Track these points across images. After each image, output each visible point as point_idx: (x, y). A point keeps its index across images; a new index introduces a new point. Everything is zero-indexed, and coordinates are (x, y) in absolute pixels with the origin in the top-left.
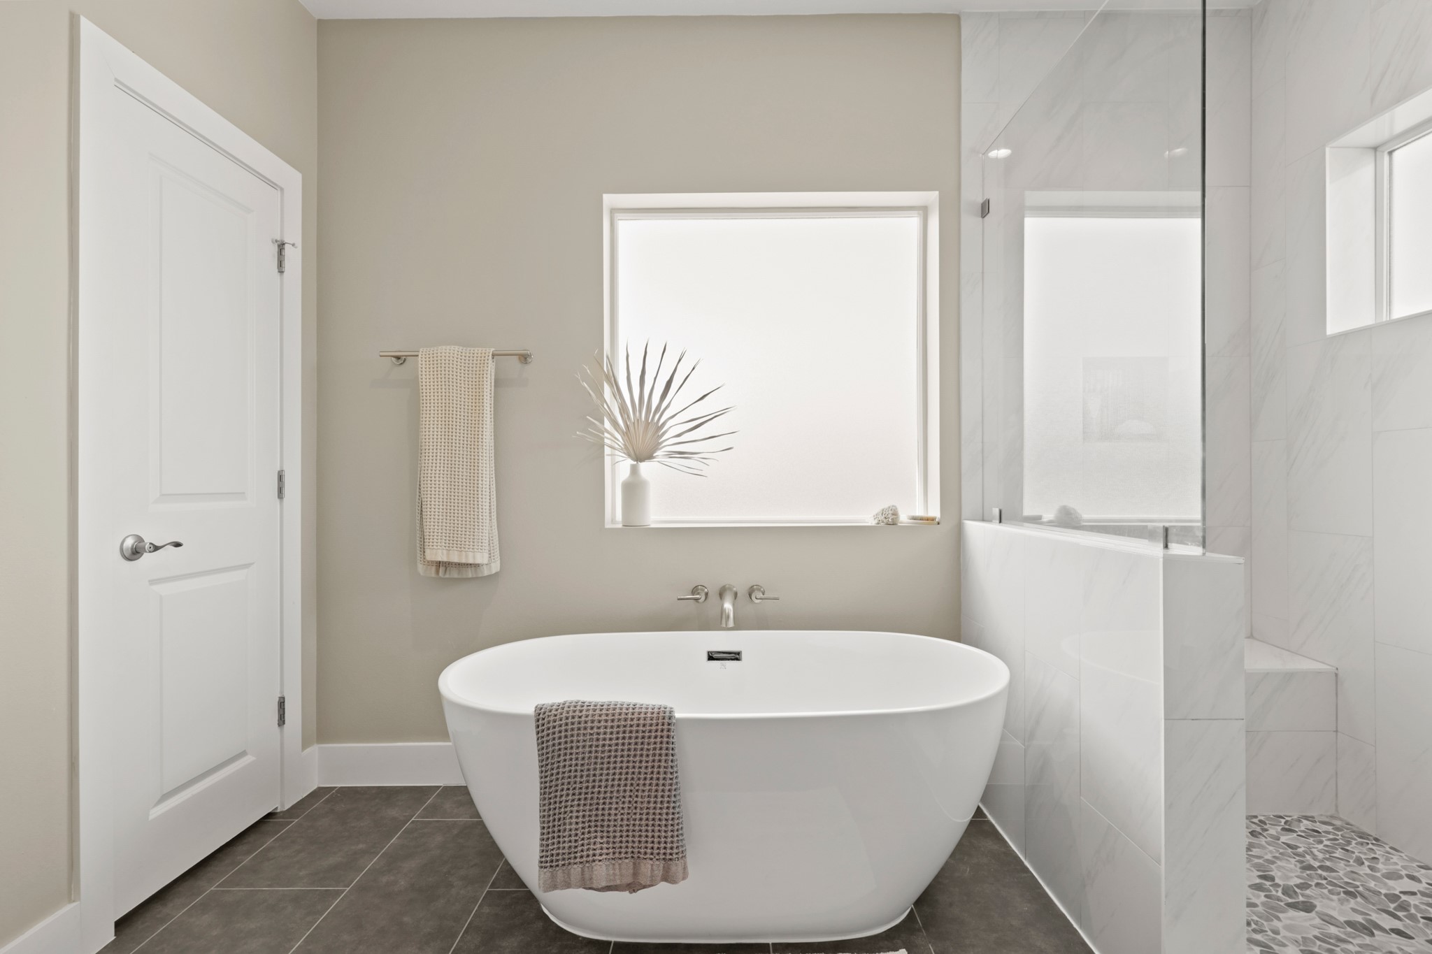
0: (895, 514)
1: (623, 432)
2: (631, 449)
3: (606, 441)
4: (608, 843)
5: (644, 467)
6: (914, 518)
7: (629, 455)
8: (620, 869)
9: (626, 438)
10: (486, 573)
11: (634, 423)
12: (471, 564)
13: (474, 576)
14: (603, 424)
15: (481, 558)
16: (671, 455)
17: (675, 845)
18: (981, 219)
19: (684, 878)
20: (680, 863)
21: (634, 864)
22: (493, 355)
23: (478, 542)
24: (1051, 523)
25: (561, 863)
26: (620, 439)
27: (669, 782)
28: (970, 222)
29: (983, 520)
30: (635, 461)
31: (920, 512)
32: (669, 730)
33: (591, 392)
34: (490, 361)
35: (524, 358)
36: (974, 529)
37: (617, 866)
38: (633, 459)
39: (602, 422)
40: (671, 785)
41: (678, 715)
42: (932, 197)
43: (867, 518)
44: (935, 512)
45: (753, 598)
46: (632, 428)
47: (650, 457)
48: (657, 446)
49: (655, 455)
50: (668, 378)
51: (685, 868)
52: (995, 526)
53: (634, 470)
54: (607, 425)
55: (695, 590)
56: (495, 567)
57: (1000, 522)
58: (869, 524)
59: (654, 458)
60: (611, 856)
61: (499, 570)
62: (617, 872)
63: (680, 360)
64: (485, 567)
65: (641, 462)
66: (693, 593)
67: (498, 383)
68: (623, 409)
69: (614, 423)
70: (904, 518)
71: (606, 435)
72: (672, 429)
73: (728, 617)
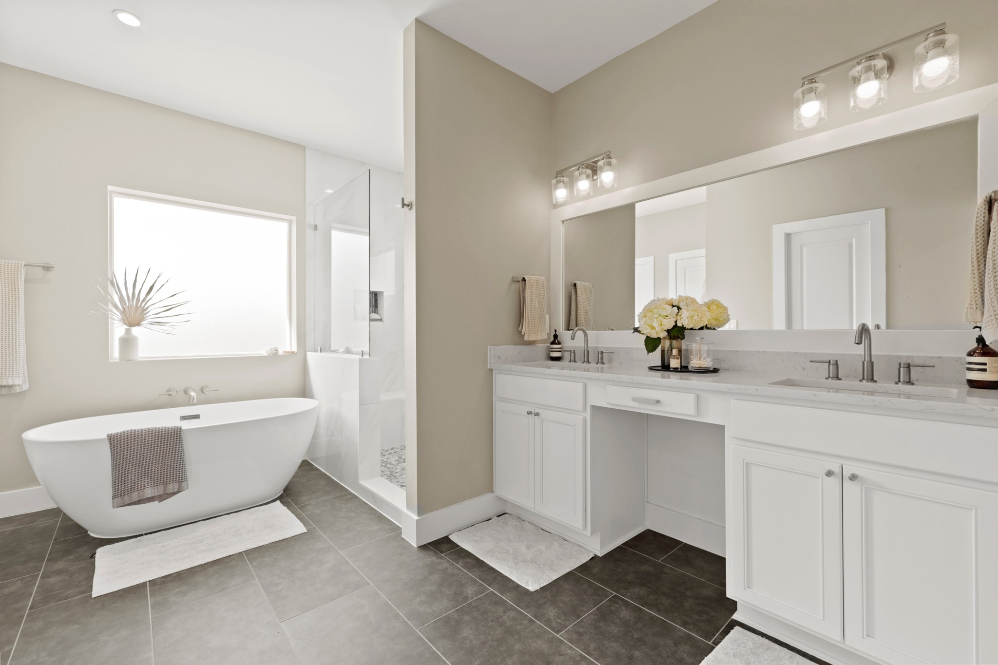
0: (276, 350)
1: (121, 311)
2: (126, 320)
3: (109, 315)
4: (151, 481)
5: (135, 330)
6: (285, 352)
7: (125, 324)
8: (157, 490)
9: (123, 314)
10: (18, 390)
11: (128, 307)
12: (5, 386)
13: (8, 393)
14: (108, 307)
15: (17, 381)
16: (152, 323)
17: (183, 476)
18: (314, 231)
19: (187, 488)
20: (186, 483)
21: (164, 487)
22: (25, 265)
23: (16, 373)
24: (343, 352)
25: (126, 493)
26: (120, 315)
27: (180, 453)
28: (309, 233)
29: (315, 352)
30: (128, 326)
31: (288, 349)
32: (180, 433)
33: (101, 291)
34: (22, 269)
35: (47, 268)
36: (310, 355)
37: (156, 489)
38: (127, 325)
39: (107, 306)
40: (181, 454)
41: (183, 428)
42: (294, 218)
43: (264, 353)
44: (294, 349)
45: (204, 391)
46: (127, 310)
47: (139, 324)
48: (143, 319)
49: (141, 323)
50: (152, 285)
51: (187, 485)
52: (319, 353)
53: (128, 332)
54: (110, 307)
55: (169, 390)
56: (25, 387)
57: (321, 352)
58: (264, 355)
59: (141, 325)
60: (153, 485)
61: (28, 388)
62: (156, 491)
63: (159, 277)
64: (17, 387)
65: (132, 327)
66: (167, 392)
67: (27, 281)
68: (121, 299)
69: (116, 307)
70: (280, 352)
71: (109, 312)
72: (152, 311)
73: (194, 398)
